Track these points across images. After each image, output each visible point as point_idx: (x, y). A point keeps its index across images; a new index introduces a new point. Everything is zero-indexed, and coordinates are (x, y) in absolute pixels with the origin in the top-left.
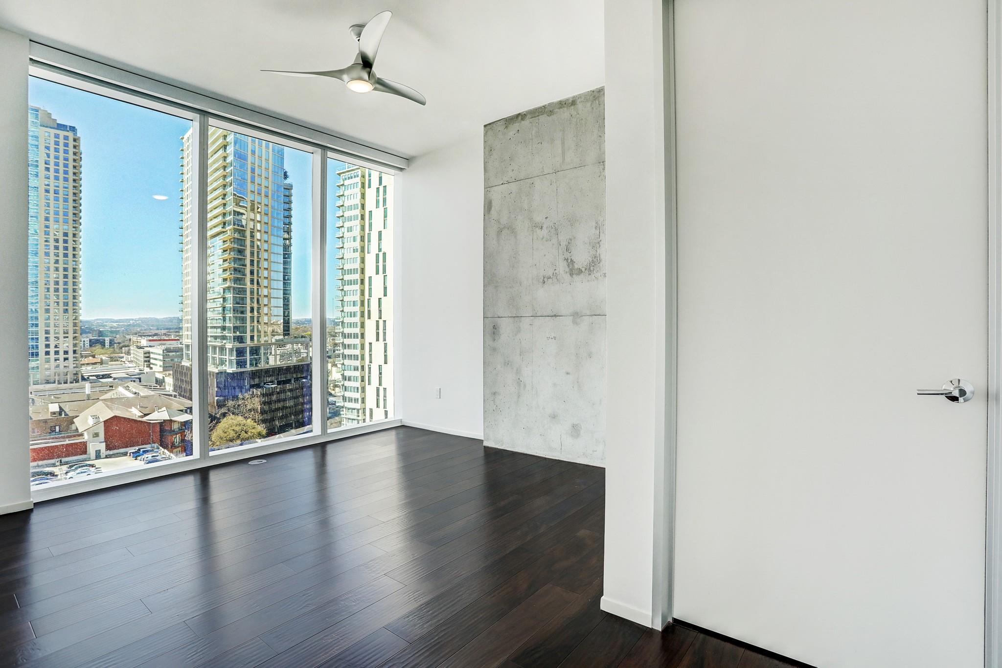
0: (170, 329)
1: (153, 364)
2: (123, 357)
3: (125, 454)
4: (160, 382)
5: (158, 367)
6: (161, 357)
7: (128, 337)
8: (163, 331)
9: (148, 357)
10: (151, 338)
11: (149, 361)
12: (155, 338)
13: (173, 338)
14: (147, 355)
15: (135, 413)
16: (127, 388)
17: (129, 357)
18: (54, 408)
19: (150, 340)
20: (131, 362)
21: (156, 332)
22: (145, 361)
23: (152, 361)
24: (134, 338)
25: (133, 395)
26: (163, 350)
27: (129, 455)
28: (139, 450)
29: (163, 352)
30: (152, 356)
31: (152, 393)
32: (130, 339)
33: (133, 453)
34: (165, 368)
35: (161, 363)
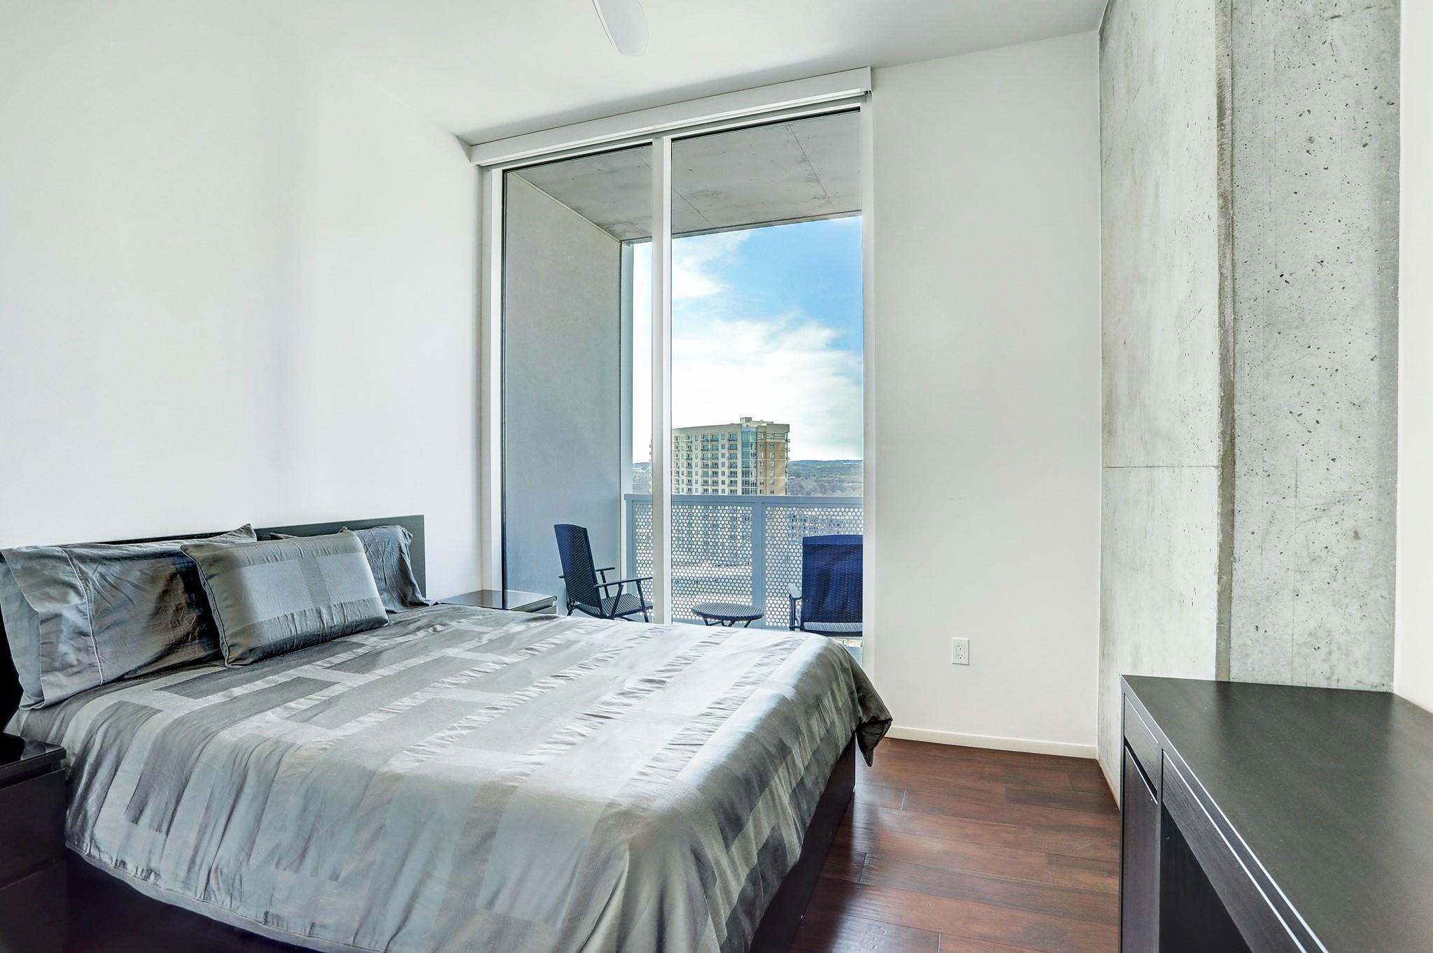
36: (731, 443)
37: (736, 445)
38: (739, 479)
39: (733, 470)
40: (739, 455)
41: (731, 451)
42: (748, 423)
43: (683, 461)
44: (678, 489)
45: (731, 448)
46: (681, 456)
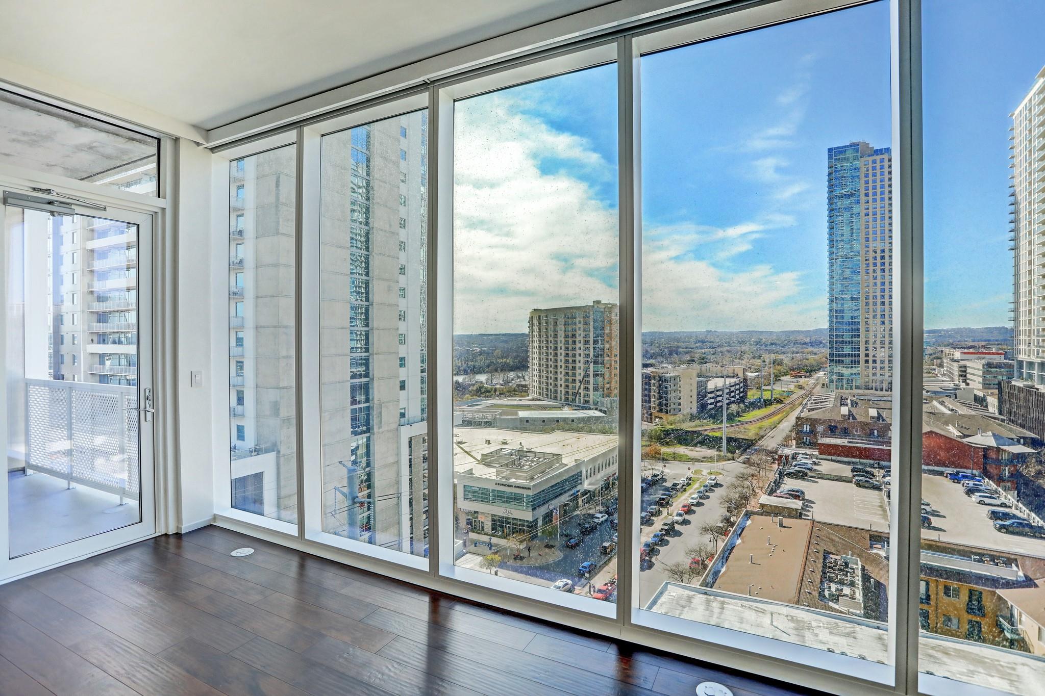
0: (989, 340)
1: (971, 380)
2: (935, 370)
3: (941, 474)
4: (981, 401)
5: (976, 385)
6: (981, 373)
7: (940, 348)
8: (981, 344)
9: (965, 371)
10: (966, 350)
11: (965, 376)
12: (971, 350)
13: (994, 351)
14: (963, 369)
15: (953, 431)
16: (942, 403)
17: (942, 369)
18: (873, 412)
19: (965, 353)
20: (944, 375)
21: (972, 344)
22: (961, 376)
23: (968, 376)
24: (947, 350)
25: (950, 412)
26: (983, 365)
27: (945, 475)
28: (958, 473)
29: (983, 368)
30: (969, 370)
31: (973, 413)
32: (942, 351)
33: (950, 474)
34: (986, 385)
35: (981, 380)
36: (586, 319)
37: (589, 320)
38: (591, 346)
39: (586, 339)
40: (591, 328)
41: (585, 325)
42: (598, 305)
43: (551, 333)
44: (547, 353)
45: (585, 323)
46: (549, 329)
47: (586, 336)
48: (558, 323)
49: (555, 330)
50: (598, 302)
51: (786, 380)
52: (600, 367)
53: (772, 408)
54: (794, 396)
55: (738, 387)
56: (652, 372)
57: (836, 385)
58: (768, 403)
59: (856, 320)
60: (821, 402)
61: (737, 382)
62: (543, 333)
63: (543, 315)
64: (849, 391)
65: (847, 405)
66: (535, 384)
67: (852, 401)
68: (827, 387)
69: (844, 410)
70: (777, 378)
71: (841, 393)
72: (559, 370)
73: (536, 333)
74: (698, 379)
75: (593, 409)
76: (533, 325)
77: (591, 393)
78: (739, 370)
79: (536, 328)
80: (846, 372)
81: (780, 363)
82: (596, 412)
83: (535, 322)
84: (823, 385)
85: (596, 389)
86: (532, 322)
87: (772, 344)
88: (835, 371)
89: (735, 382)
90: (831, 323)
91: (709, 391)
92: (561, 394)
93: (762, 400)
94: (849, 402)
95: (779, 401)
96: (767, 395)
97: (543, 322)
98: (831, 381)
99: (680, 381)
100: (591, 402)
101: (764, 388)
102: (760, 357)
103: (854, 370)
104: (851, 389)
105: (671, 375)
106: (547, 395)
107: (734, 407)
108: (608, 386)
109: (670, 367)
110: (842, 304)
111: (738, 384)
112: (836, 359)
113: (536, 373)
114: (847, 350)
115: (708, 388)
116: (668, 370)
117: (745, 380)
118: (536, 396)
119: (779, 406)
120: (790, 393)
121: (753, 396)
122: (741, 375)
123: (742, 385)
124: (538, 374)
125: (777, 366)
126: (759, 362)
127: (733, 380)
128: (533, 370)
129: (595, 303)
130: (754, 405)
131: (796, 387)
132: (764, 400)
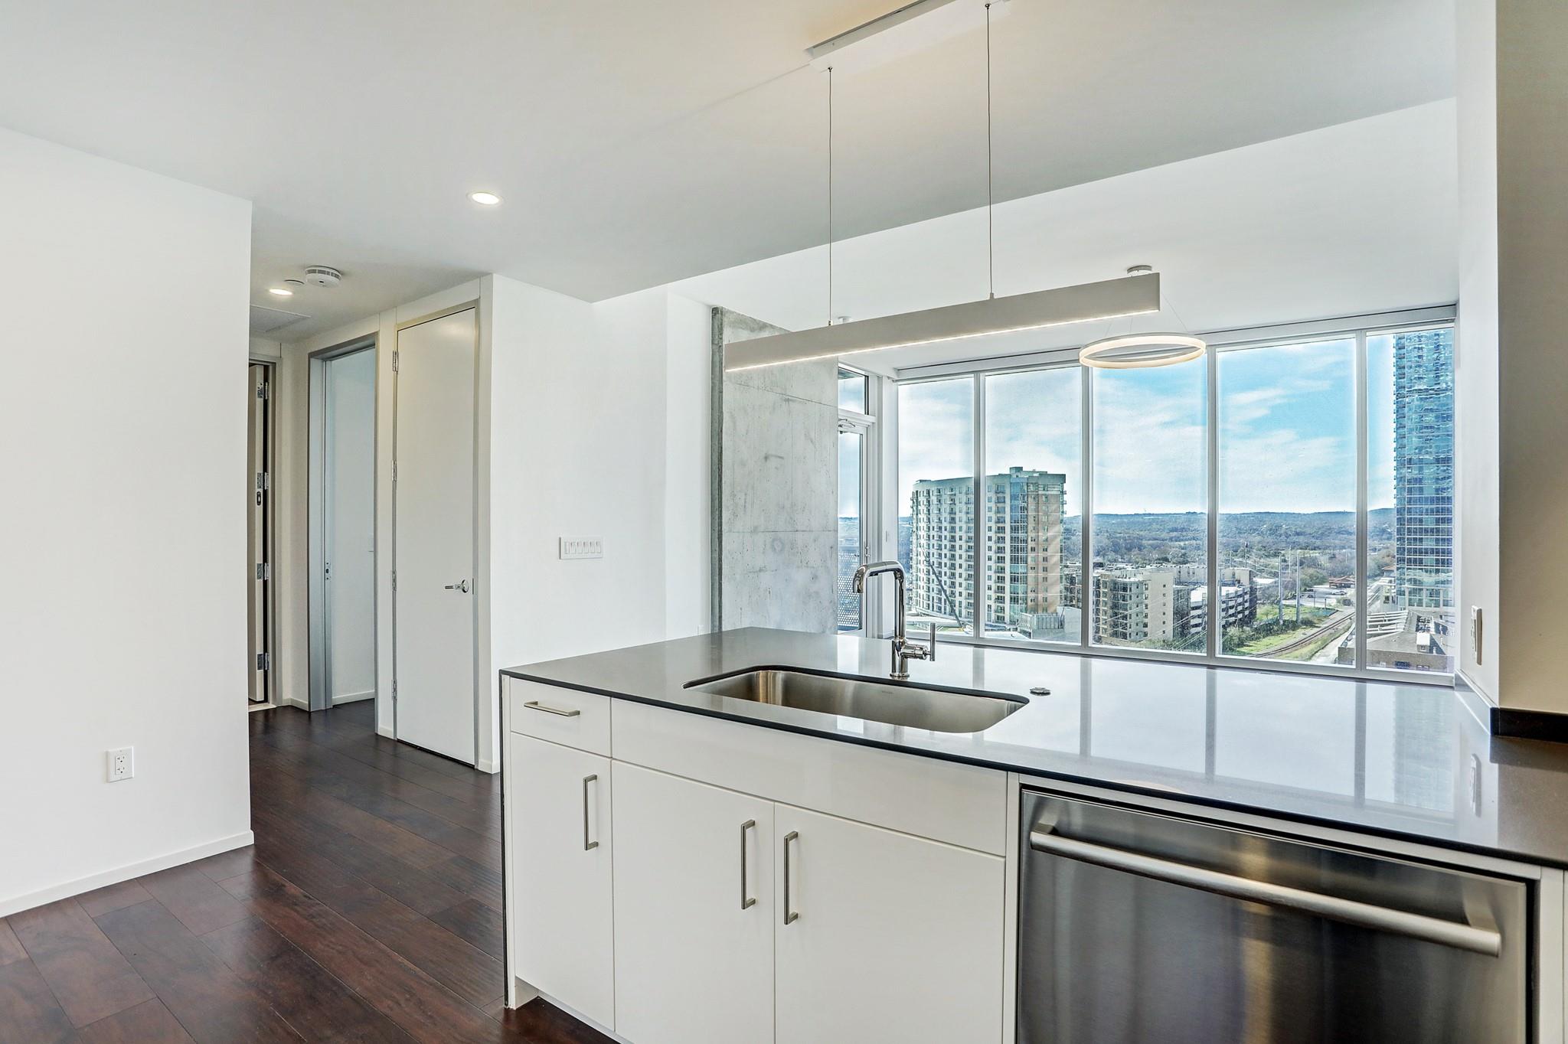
36: (999, 495)
37: (1004, 497)
38: (1008, 536)
39: (1000, 525)
40: (1008, 509)
41: (998, 505)
42: (1018, 474)
43: (945, 515)
44: (940, 546)
45: (998, 501)
46: (942, 510)
47: (998, 521)
48: (957, 502)
49: (952, 512)
50: (1019, 469)
51: (1321, 590)
52: (1021, 568)
53: (1300, 634)
54: (1337, 617)
55: (1240, 600)
56: (1102, 575)
57: (1410, 600)
58: (1292, 626)
59: (1445, 495)
60: (1382, 626)
61: (1239, 593)
62: (934, 517)
63: (934, 489)
64: (1433, 609)
65: (1428, 631)
66: (922, 592)
67: (1437, 625)
68: (1393, 602)
69: (1423, 639)
70: (1308, 588)
71: (1419, 612)
72: (958, 571)
73: (922, 516)
74: (1174, 586)
75: (1010, 630)
76: (918, 503)
77: (1007, 605)
78: (1242, 574)
79: (922, 508)
80: (1428, 579)
81: (1314, 563)
82: (1015, 634)
83: (922, 499)
84: (1387, 598)
85: (1014, 600)
86: (917, 500)
87: (1298, 534)
88: (1407, 577)
89: (1236, 592)
90: (1400, 500)
91: (1192, 606)
92: (960, 607)
93: (1282, 622)
94: (1432, 626)
95: (1309, 623)
96: (1289, 615)
97: (934, 499)
98: (1401, 593)
99: (1147, 589)
100: (1007, 619)
101: (1284, 602)
102: (1276, 555)
103: (1442, 576)
104: (1437, 605)
105: (1132, 580)
106: (940, 608)
107: (1233, 631)
108: (1031, 595)
109: (1129, 568)
110: (1421, 469)
111: (1240, 596)
112: (1410, 557)
113: (922, 575)
114: (1429, 543)
115: (1192, 601)
116: (1129, 573)
117: (1253, 590)
118: (921, 609)
119: (1311, 631)
120: (1329, 611)
121: (1264, 613)
122: (1245, 580)
123: (1247, 597)
124: (925, 577)
125: (1306, 568)
126: (1276, 562)
127: (1232, 590)
128: (918, 570)
129: (1014, 471)
130: (1268, 630)
131: (1339, 602)
132: (1284, 621)
